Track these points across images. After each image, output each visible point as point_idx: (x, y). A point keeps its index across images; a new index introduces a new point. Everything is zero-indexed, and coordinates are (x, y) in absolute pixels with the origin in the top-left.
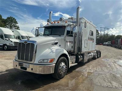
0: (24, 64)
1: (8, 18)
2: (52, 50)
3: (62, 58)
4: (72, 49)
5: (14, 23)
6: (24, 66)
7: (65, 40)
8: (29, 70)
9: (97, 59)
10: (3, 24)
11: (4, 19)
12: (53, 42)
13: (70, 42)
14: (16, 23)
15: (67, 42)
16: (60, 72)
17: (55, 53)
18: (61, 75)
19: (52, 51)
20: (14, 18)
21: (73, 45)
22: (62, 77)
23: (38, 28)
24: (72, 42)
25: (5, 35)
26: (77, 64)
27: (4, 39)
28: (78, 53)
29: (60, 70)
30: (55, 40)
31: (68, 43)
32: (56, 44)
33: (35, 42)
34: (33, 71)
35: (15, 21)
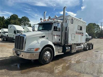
0: (18, 52)
1: (23, 18)
2: (39, 41)
3: (47, 48)
4: (59, 41)
5: (27, 21)
6: (18, 53)
7: (52, 34)
8: (21, 56)
9: (88, 51)
10: (19, 22)
11: (20, 19)
12: (41, 35)
13: (57, 35)
14: (29, 21)
15: (54, 35)
16: (45, 59)
17: (40, 44)
18: (46, 61)
19: (38, 43)
20: (27, 18)
21: (60, 38)
22: (46, 63)
23: (34, 25)
24: (60, 35)
25: (17, 31)
26: (63, 53)
27: (16, 34)
28: (65, 45)
29: (45, 57)
30: (43, 34)
31: (56, 37)
32: (43, 37)
33: (25, 35)
34: (23, 57)
35: (28, 19)
